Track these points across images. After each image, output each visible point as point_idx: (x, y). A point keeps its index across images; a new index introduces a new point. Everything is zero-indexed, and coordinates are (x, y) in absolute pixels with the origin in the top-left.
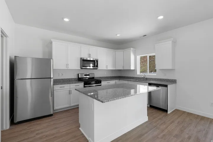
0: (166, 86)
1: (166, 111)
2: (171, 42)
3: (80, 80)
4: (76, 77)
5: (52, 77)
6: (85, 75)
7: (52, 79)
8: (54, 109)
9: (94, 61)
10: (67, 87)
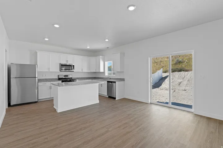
0: (115, 82)
1: (115, 98)
2: (119, 54)
3: (59, 79)
4: (57, 77)
5: (37, 77)
6: (64, 76)
7: (37, 78)
8: (39, 99)
9: (71, 65)
10: (48, 84)
